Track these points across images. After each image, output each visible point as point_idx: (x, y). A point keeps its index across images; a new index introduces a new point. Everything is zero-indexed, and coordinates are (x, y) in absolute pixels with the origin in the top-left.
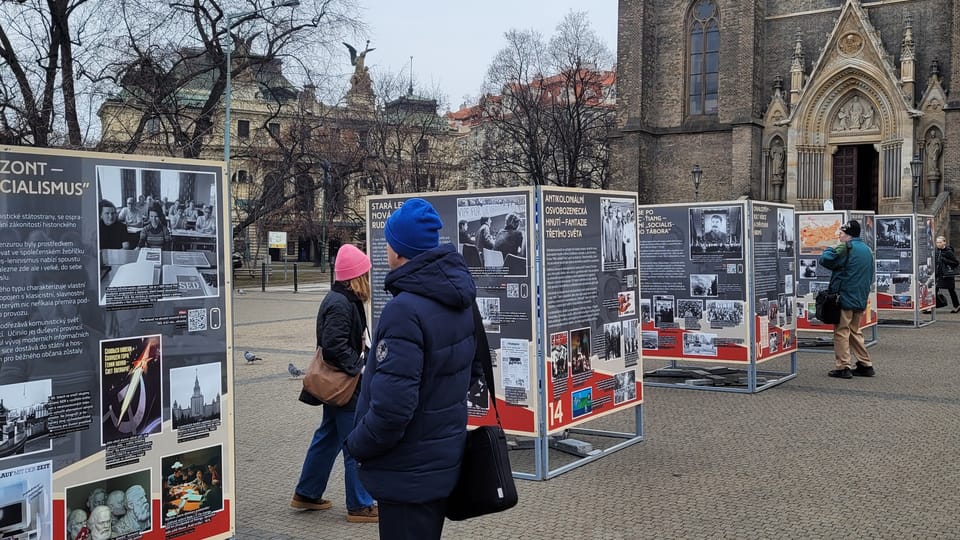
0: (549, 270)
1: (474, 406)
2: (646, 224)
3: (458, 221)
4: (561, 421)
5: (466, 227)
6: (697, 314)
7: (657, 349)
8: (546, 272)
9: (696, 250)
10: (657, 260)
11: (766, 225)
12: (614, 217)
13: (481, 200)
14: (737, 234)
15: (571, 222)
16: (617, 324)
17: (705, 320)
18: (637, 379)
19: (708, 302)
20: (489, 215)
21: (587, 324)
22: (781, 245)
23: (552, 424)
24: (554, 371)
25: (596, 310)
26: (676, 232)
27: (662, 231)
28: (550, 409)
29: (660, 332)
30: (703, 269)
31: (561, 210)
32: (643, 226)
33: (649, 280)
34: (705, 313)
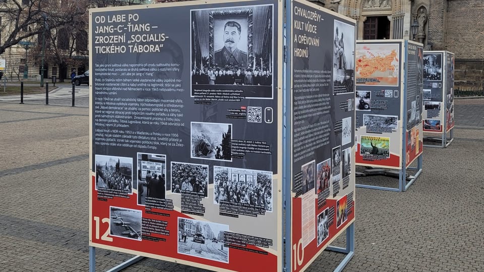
2: (128, 38)
6: (199, 189)
7: (140, 239)
9: (200, 81)
10: (144, 95)
11: (316, 42)
14: (265, 54)
17: (211, 202)
19: (216, 169)
22: (338, 76)
26: (171, 50)
27: (151, 48)
29: (146, 212)
30: (210, 112)
32: (123, 38)
33: (132, 127)
34: (212, 188)
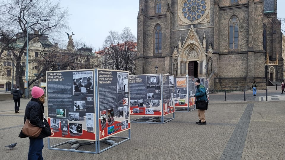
0: (100, 93)
1: (78, 133)
3: (73, 79)
4: (104, 136)
5: (75, 81)
6: (149, 104)
7: (139, 113)
8: (99, 93)
9: (148, 87)
10: (139, 89)
11: (166, 80)
12: (121, 78)
13: (80, 73)
14: (159, 82)
15: (107, 79)
16: (122, 107)
17: (151, 105)
18: (128, 122)
19: (151, 100)
20: (82, 77)
21: (113, 108)
22: (170, 85)
23: (101, 137)
24: (101, 122)
25: (116, 104)
26: (143, 82)
27: (140, 82)
28: (100, 133)
29: (140, 108)
30: (150, 92)
31: (104, 76)
32: (135, 80)
33: (137, 95)
34: (151, 103)
